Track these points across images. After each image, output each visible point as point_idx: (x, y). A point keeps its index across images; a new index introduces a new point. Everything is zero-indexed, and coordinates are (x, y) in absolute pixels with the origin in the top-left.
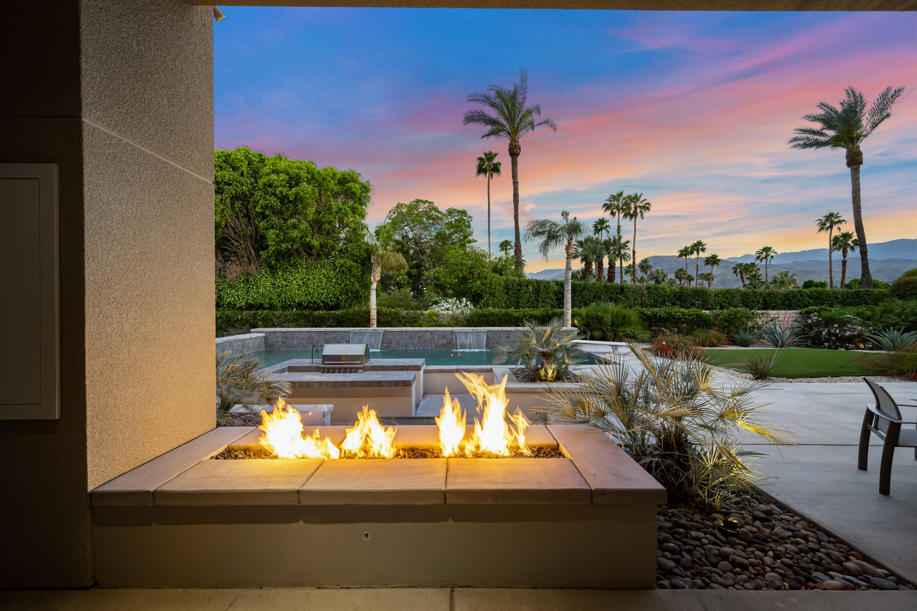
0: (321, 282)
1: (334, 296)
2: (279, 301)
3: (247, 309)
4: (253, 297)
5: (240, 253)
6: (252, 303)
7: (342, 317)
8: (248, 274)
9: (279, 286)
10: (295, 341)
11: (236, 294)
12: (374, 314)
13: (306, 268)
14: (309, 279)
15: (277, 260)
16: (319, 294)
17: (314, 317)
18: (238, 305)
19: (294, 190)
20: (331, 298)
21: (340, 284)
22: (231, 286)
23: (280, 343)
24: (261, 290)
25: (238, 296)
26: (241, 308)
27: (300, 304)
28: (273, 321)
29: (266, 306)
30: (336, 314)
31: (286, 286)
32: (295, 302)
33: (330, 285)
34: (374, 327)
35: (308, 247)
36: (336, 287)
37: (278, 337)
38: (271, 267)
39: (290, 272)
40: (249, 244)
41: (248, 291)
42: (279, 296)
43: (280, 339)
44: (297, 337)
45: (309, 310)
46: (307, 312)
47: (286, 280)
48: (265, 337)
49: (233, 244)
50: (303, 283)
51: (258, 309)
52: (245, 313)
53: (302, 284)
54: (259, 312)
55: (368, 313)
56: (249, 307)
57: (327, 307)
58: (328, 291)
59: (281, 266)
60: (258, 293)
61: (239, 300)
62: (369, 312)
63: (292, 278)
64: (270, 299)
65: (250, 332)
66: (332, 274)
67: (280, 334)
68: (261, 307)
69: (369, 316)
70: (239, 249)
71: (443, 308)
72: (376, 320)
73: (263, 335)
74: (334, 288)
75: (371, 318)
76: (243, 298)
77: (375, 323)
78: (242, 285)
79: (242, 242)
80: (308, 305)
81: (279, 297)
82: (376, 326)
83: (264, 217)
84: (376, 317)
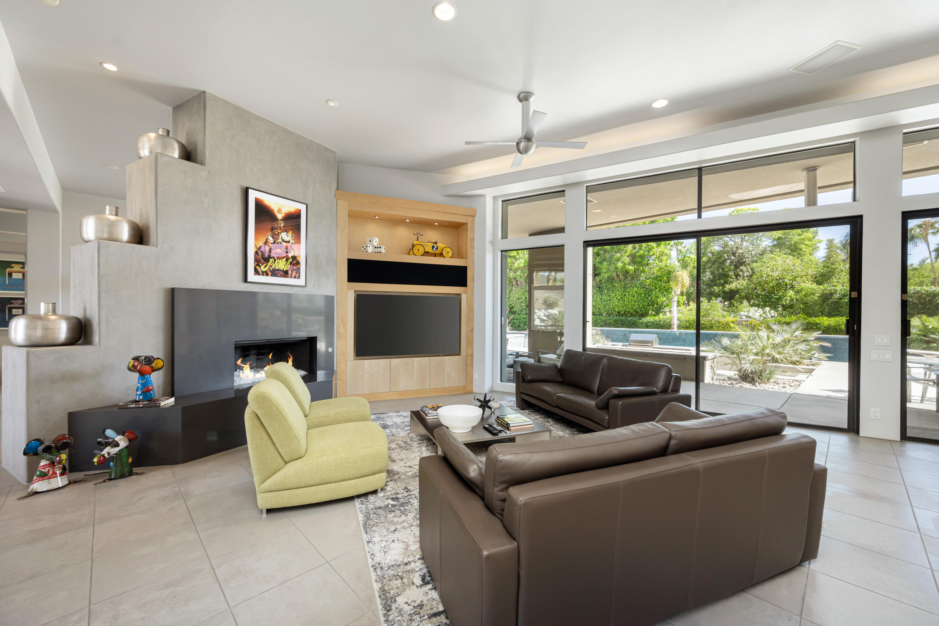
0: (634, 297)
1: (644, 306)
2: (605, 311)
7: (650, 322)
9: (605, 300)
10: (615, 337)
12: (675, 320)
13: (624, 287)
14: (625, 295)
16: (632, 306)
17: (629, 321)
20: (641, 308)
27: (619, 312)
31: (610, 300)
32: (615, 311)
33: (640, 299)
36: (645, 300)
44: (616, 334)
45: (625, 317)
46: (623, 318)
47: (609, 296)
50: (621, 298)
55: (669, 320)
58: (638, 303)
62: (671, 318)
63: (614, 295)
64: (599, 309)
66: (641, 291)
69: (670, 322)
74: (643, 301)
75: (673, 322)
80: (624, 313)
81: (604, 308)
84: (676, 322)
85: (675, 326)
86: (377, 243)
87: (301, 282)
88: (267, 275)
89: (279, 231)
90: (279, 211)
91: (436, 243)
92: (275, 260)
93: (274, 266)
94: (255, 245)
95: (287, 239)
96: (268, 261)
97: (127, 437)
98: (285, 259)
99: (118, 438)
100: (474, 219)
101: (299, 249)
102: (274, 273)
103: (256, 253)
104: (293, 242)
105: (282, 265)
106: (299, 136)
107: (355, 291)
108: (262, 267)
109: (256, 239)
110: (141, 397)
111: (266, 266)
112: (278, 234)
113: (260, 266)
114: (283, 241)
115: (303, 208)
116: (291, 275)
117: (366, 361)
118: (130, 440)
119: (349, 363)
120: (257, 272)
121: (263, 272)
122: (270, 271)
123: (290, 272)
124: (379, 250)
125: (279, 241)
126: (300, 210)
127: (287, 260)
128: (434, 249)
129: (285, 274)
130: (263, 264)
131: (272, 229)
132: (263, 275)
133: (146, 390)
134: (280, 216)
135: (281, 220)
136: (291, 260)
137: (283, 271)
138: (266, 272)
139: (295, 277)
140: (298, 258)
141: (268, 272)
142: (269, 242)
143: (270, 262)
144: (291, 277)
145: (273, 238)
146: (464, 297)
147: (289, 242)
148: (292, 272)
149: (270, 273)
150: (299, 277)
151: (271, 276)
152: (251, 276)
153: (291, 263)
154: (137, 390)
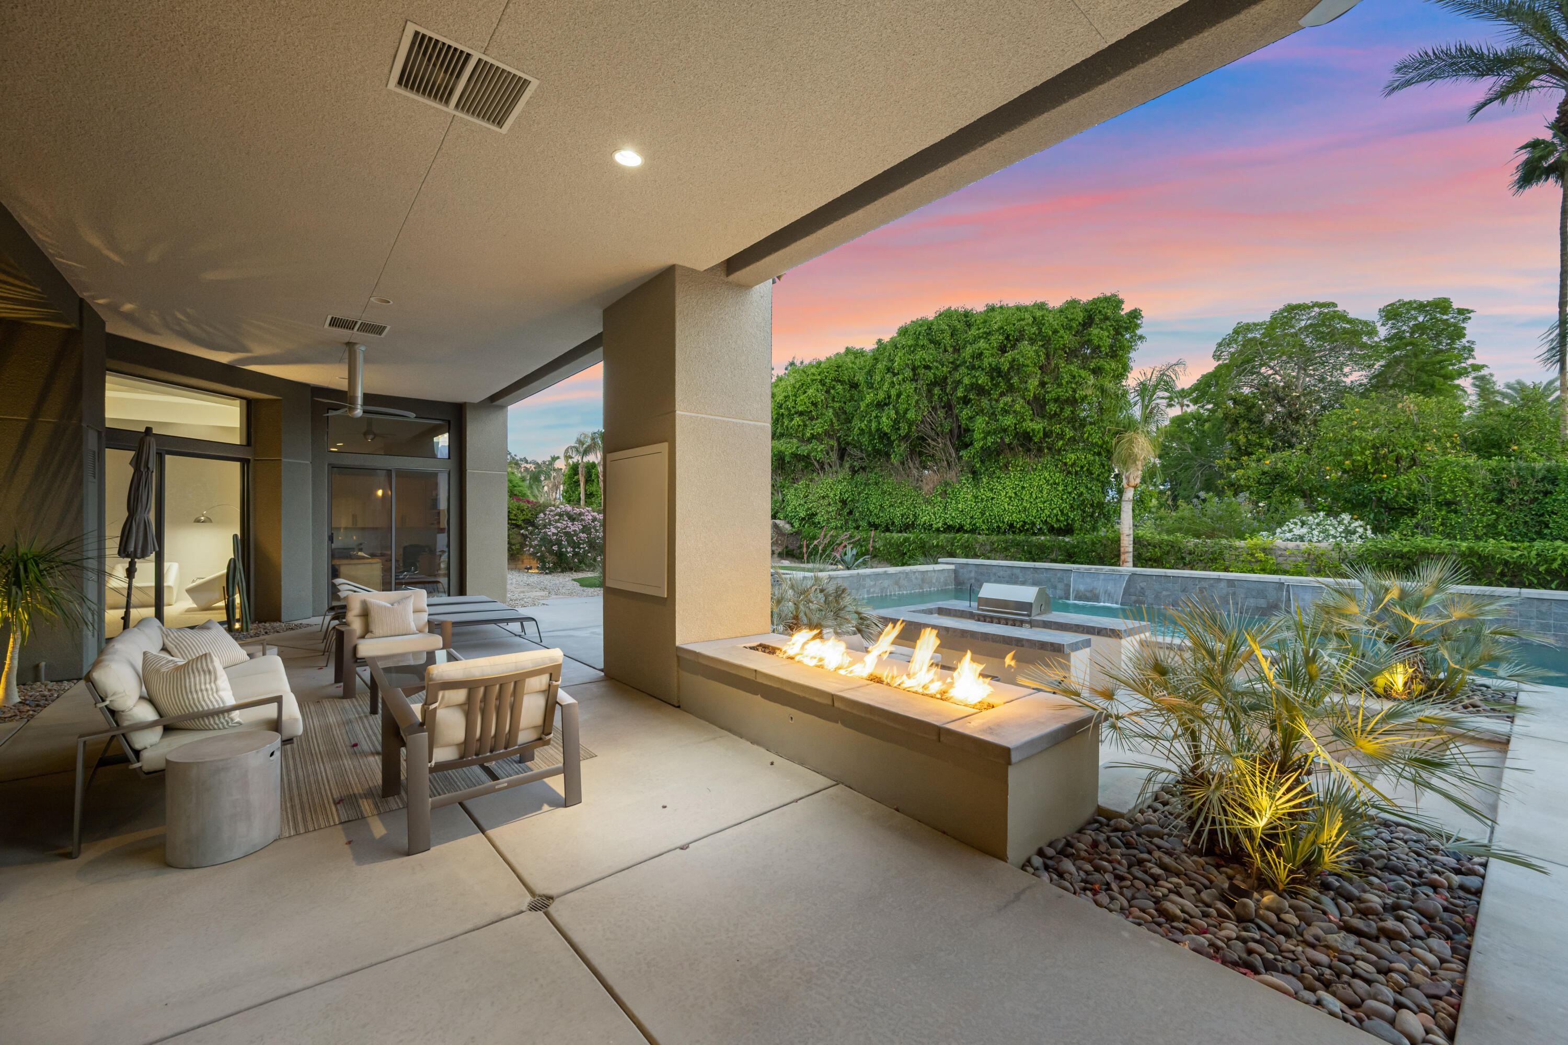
0: (1041, 492)
1: (1062, 511)
2: (983, 522)
3: (944, 532)
4: (953, 516)
5: (938, 455)
6: (951, 523)
7: (1074, 547)
8: (947, 484)
9: (982, 499)
11: (933, 511)
12: (1127, 544)
13: (1021, 470)
14: (1023, 488)
15: (982, 462)
16: (1038, 510)
17: (1031, 545)
18: (935, 526)
19: (1009, 355)
20: (1057, 515)
21: (1070, 493)
22: (927, 502)
23: (973, 581)
24: (960, 506)
25: (934, 514)
26: (938, 530)
27: (1011, 526)
28: (974, 549)
29: (967, 527)
30: (1063, 541)
31: (993, 498)
32: (1003, 522)
33: (1055, 496)
34: (1127, 568)
35: (1026, 437)
37: (970, 572)
38: (974, 473)
39: (999, 478)
40: (948, 443)
41: (946, 507)
42: (983, 514)
43: (973, 574)
44: (995, 574)
45: (1025, 535)
46: (1021, 537)
47: (991, 490)
48: (955, 571)
49: (929, 445)
50: (1015, 493)
51: (958, 531)
52: (942, 536)
53: (1013, 495)
54: (958, 536)
55: (1117, 541)
56: (948, 528)
57: (1052, 530)
58: (1050, 504)
59: (987, 470)
60: (957, 509)
61: (936, 518)
62: (1119, 540)
63: (1000, 487)
64: (972, 517)
65: (937, 563)
66: (1058, 477)
67: (974, 568)
68: (961, 529)
69: (1119, 546)
71: (1289, 535)
72: (1131, 554)
73: (952, 567)
74: (1062, 499)
75: (1122, 550)
76: (940, 516)
77: (1130, 559)
78: (939, 499)
79: (939, 440)
80: (1023, 526)
81: (983, 516)
82: (1131, 564)
83: (966, 401)
84: (1131, 549)
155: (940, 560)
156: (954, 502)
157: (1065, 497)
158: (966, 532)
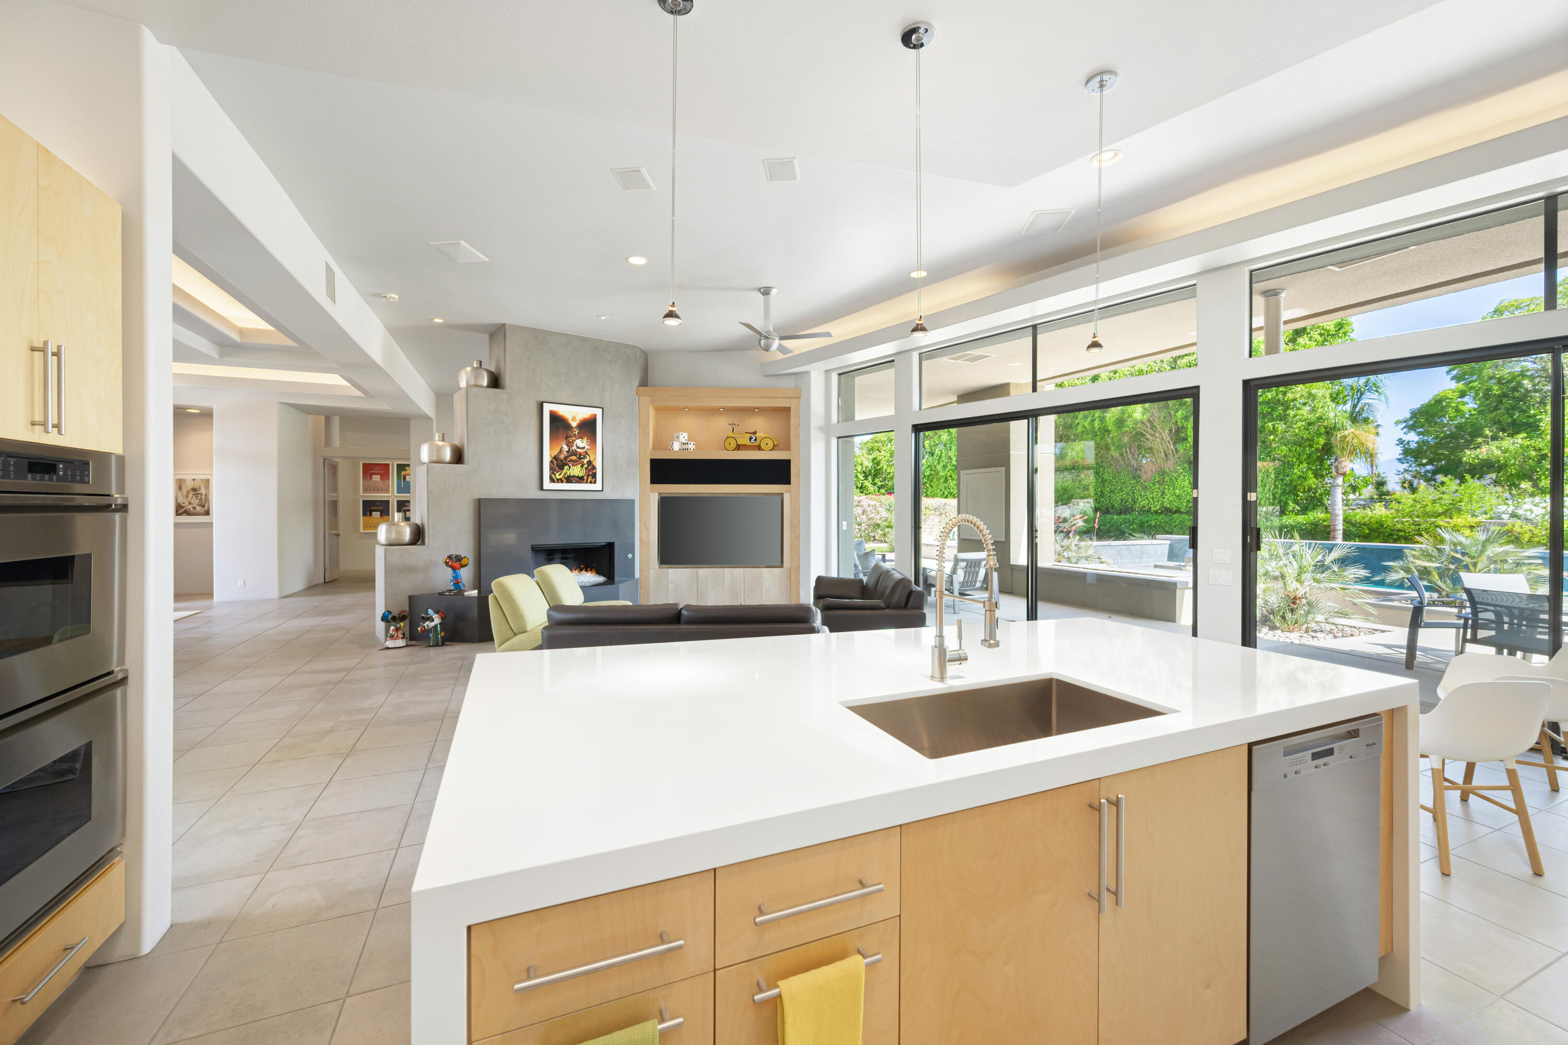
4: (1169, 500)
6: (1168, 506)
11: (1151, 496)
12: (1338, 523)
18: (1153, 509)
22: (1145, 488)
24: (1177, 491)
25: (1153, 498)
26: (1156, 512)
29: (1184, 509)
34: (1338, 542)
40: (1166, 437)
41: (1163, 492)
48: (1171, 546)
49: (1147, 439)
51: (1175, 512)
55: (1328, 522)
61: (1154, 502)
62: (1331, 520)
65: (1155, 539)
69: (1330, 524)
70: (1154, 444)
72: (1341, 532)
75: (1333, 527)
76: (1158, 501)
78: (1157, 486)
82: (1341, 538)
84: (1342, 526)
85: (1339, 535)
86: (686, 438)
87: (598, 486)
88: (562, 482)
89: (573, 439)
90: (574, 419)
91: (755, 433)
92: (570, 467)
93: (568, 474)
94: (550, 455)
95: (581, 445)
96: (563, 469)
97: (440, 616)
98: (580, 465)
99: (435, 616)
100: (799, 402)
101: (595, 453)
102: (569, 479)
103: (552, 462)
104: (589, 447)
105: (576, 471)
106: (595, 340)
107: (659, 494)
108: (557, 475)
109: (551, 448)
110: (453, 587)
111: (560, 474)
112: (573, 442)
113: (555, 475)
114: (578, 447)
115: (598, 412)
116: (587, 480)
117: (670, 570)
118: (442, 619)
119: (652, 572)
120: (552, 480)
121: (558, 480)
122: (565, 478)
123: (585, 478)
124: (685, 447)
125: (573, 448)
126: (596, 415)
127: (582, 466)
128: (752, 441)
129: (580, 480)
130: (557, 472)
131: (567, 438)
132: (558, 482)
133: (457, 582)
134: (574, 424)
135: (576, 428)
136: (586, 466)
137: (578, 477)
138: (561, 479)
139: (591, 482)
140: (594, 463)
141: (563, 479)
142: (564, 451)
143: (565, 469)
144: (587, 482)
145: (568, 446)
146: (787, 497)
147: (584, 448)
148: (588, 478)
149: (565, 480)
150: (595, 482)
151: (566, 482)
152: (547, 485)
153: (586, 469)
154: (451, 582)
155: (1157, 536)
156: (1171, 488)
157: (1277, 483)
158: (1181, 513)
